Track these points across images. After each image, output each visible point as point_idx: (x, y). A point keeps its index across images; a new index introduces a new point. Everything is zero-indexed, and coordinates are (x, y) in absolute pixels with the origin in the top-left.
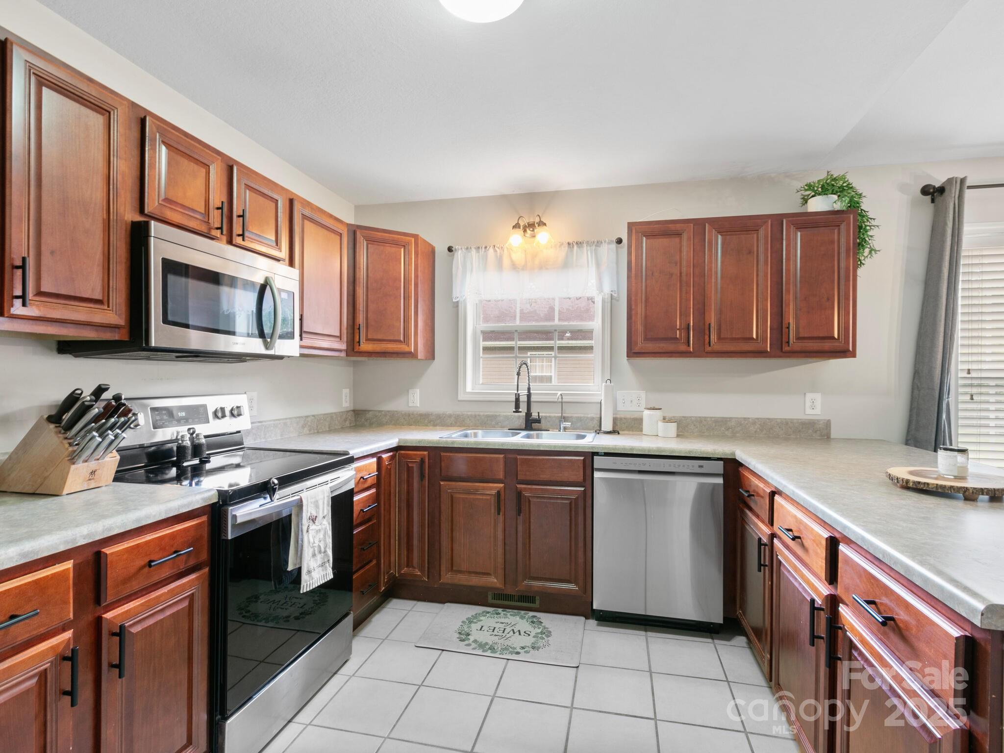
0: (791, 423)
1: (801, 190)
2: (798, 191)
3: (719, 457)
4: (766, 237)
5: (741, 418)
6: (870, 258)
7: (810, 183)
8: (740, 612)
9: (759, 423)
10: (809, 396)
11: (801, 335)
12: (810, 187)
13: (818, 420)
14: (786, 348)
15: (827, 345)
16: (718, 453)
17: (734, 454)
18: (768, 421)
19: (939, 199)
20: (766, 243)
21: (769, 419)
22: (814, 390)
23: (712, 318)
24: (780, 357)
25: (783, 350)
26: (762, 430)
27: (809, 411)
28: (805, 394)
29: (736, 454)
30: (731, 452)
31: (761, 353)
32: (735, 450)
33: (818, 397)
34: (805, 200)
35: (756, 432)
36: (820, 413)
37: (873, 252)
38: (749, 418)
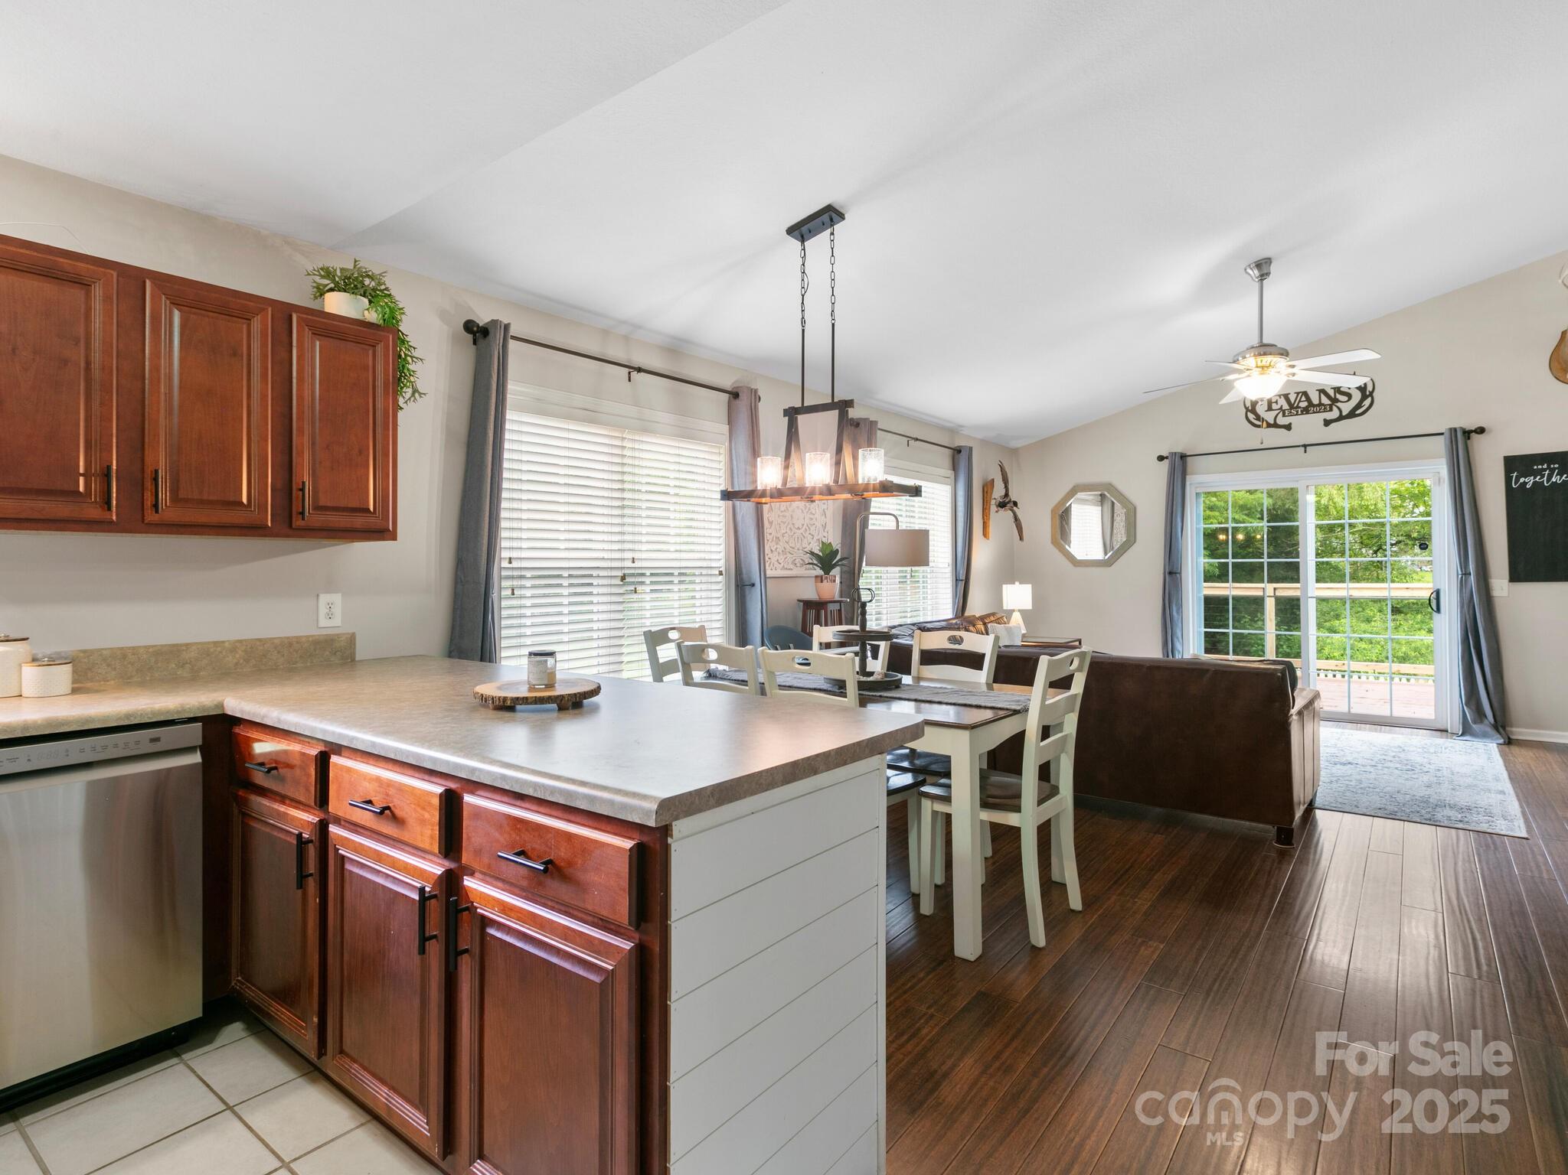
0: (297, 643)
1: (314, 274)
2: (309, 274)
3: (192, 716)
4: (264, 334)
5: (209, 643)
6: (414, 401)
7: (328, 268)
8: (239, 978)
9: (243, 648)
10: (324, 599)
11: (322, 503)
12: (328, 273)
13: (338, 635)
14: (298, 522)
15: (359, 521)
16: (189, 708)
17: (221, 705)
18: (258, 643)
19: (481, 341)
20: (264, 345)
21: (260, 640)
22: (330, 589)
23: (160, 459)
24: (287, 536)
25: (294, 526)
26: (247, 661)
27: (323, 622)
28: (318, 595)
29: (225, 704)
30: (215, 703)
31: (253, 529)
32: (220, 699)
33: (337, 599)
34: (321, 292)
35: (236, 664)
36: (340, 624)
37: (417, 395)
38: (223, 642)
